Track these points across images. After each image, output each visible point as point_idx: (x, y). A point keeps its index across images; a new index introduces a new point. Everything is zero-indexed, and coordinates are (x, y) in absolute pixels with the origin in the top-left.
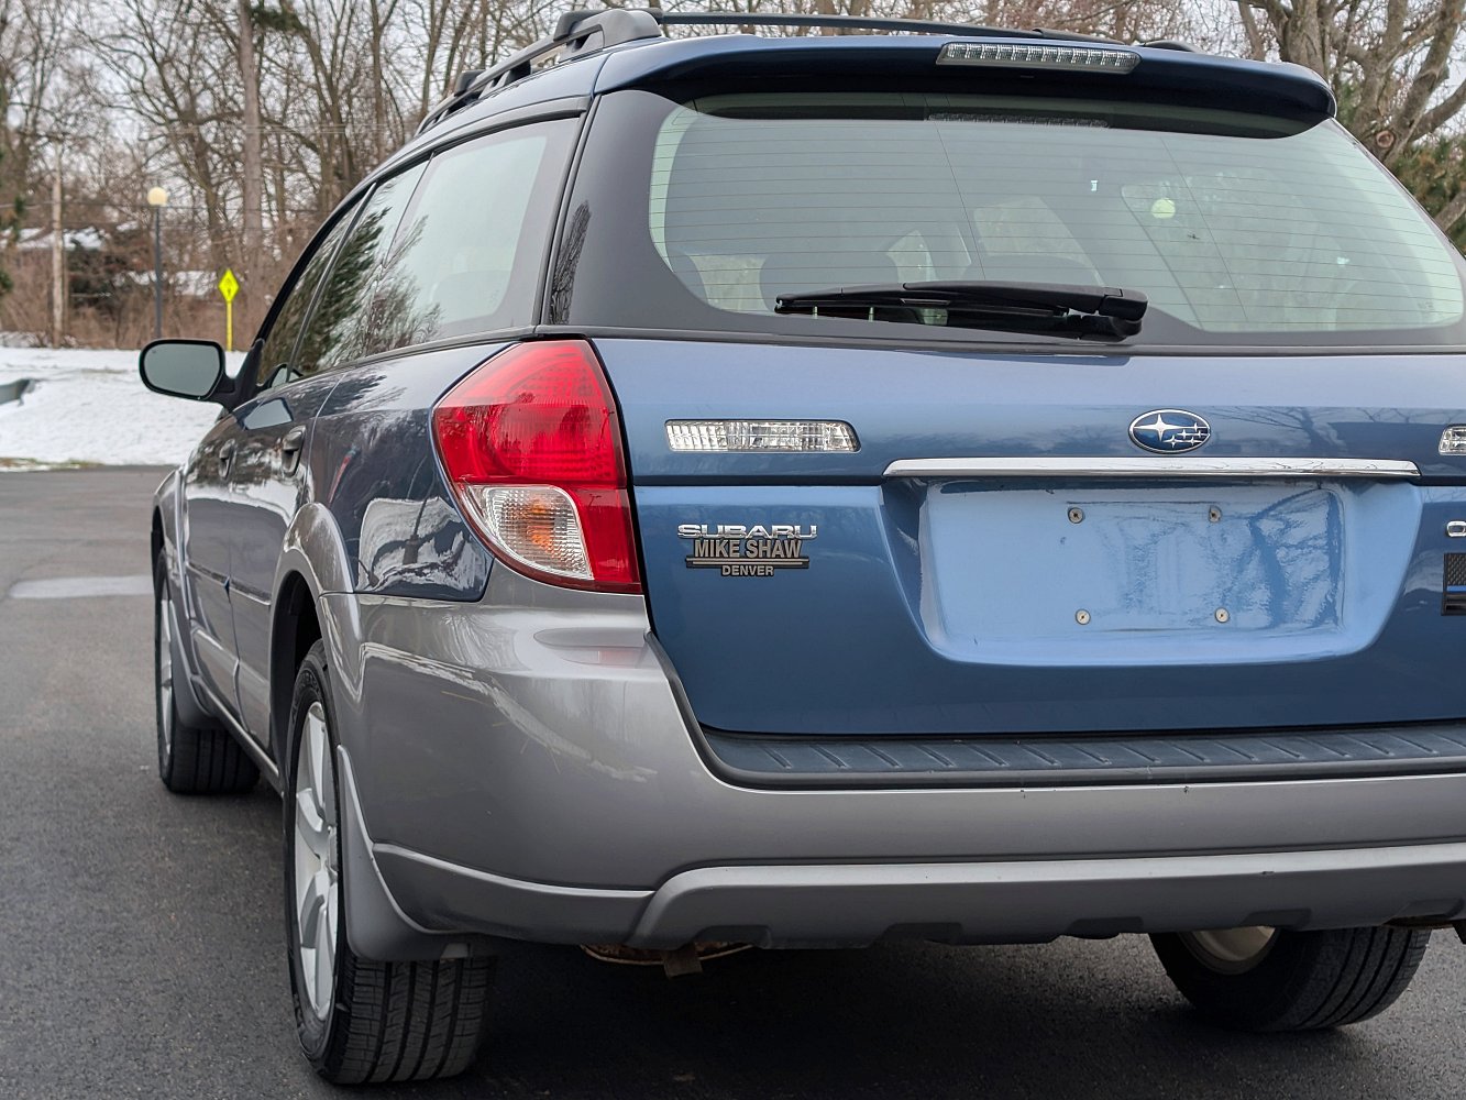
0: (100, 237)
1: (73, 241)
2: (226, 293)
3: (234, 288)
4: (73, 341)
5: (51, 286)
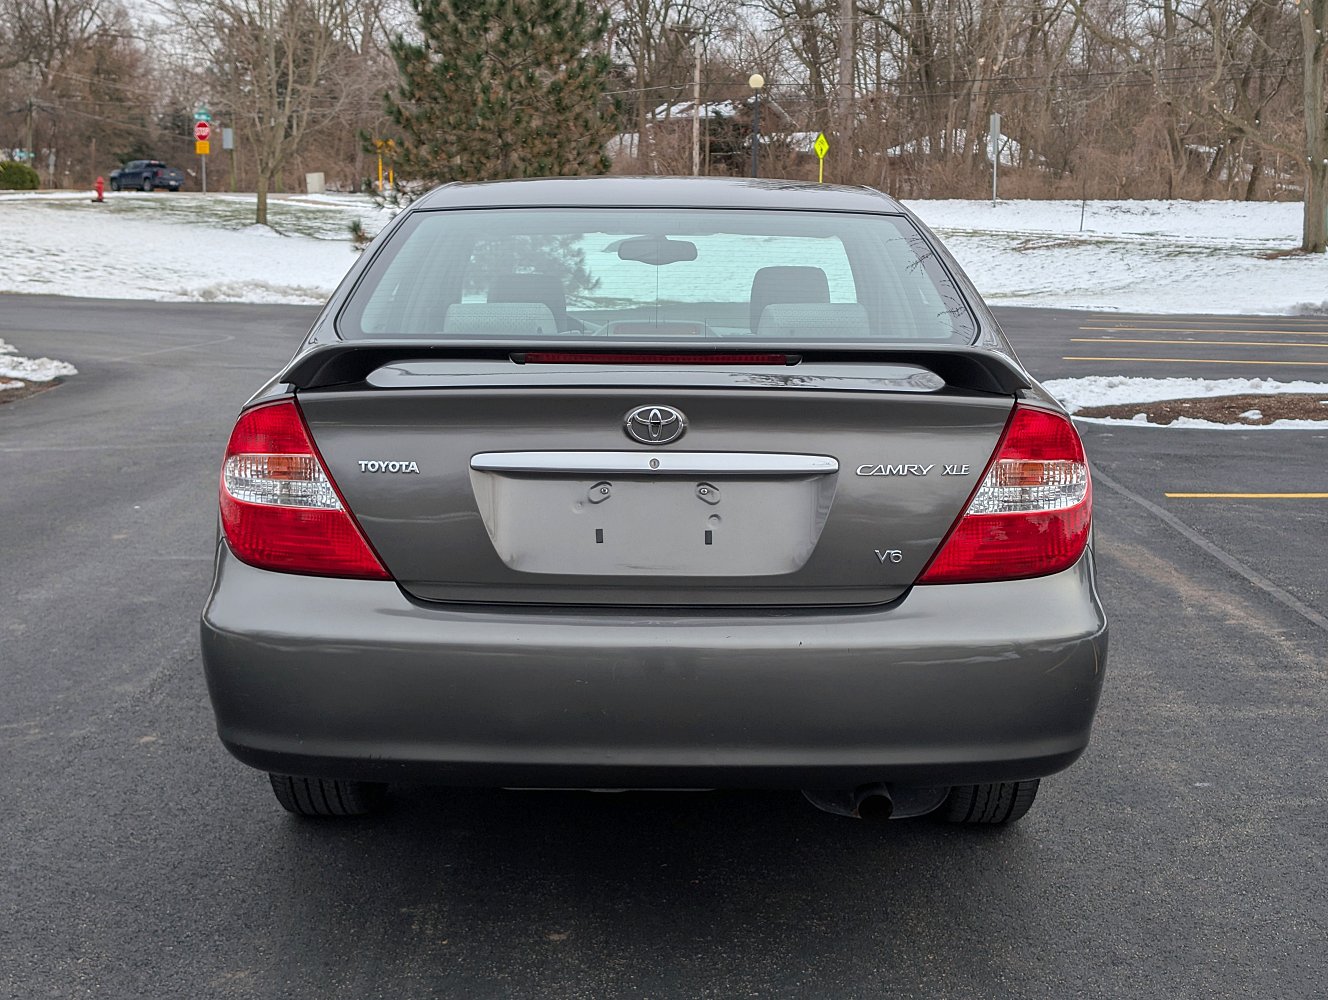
0: (735, 108)
1: (717, 113)
2: (819, 153)
3: (826, 147)
5: (691, 149)
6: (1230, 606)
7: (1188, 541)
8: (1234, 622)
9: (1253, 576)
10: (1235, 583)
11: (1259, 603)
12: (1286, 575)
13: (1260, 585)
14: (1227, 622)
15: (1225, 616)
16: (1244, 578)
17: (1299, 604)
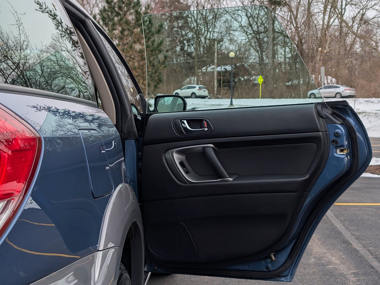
0: (232, 67)
2: (260, 82)
3: (262, 80)
4: (220, 96)
6: (334, 258)
7: (333, 224)
8: (331, 266)
9: (354, 242)
10: (344, 246)
11: (350, 256)
12: (371, 242)
13: (356, 247)
14: (327, 267)
15: (329, 263)
16: (350, 244)
17: (370, 256)
